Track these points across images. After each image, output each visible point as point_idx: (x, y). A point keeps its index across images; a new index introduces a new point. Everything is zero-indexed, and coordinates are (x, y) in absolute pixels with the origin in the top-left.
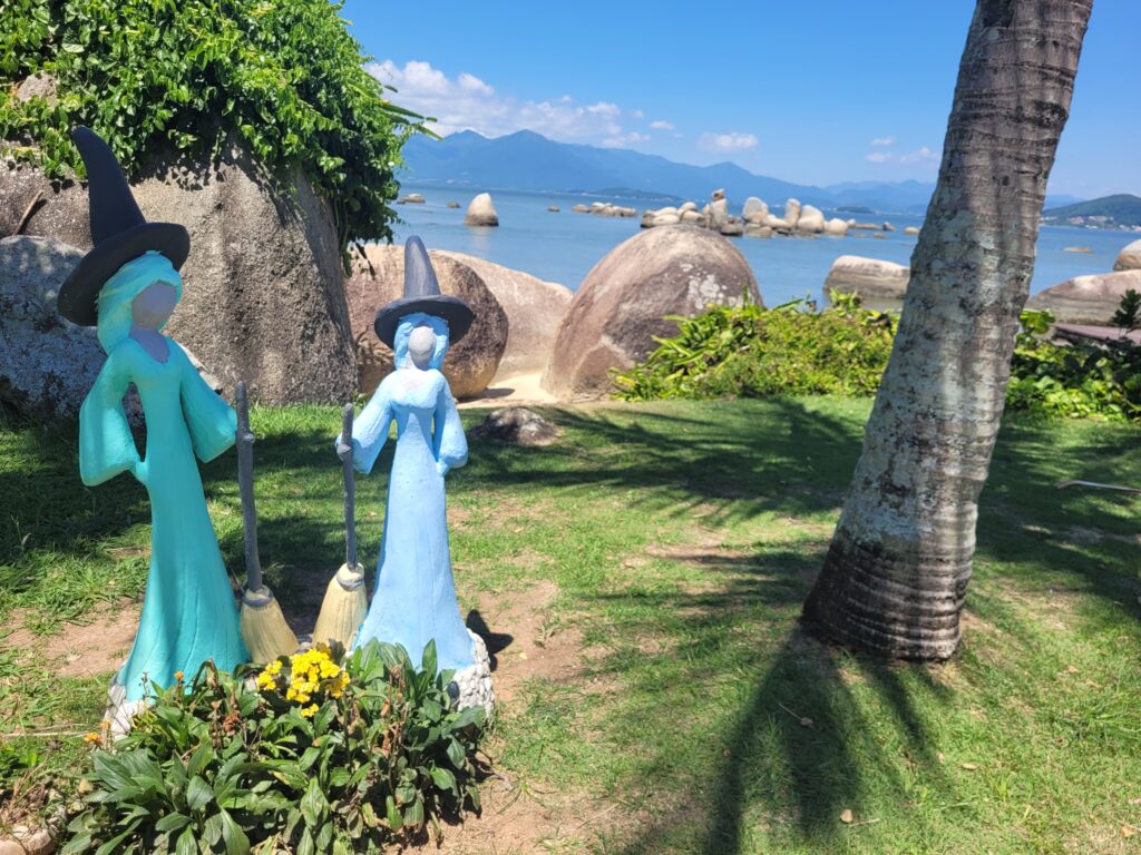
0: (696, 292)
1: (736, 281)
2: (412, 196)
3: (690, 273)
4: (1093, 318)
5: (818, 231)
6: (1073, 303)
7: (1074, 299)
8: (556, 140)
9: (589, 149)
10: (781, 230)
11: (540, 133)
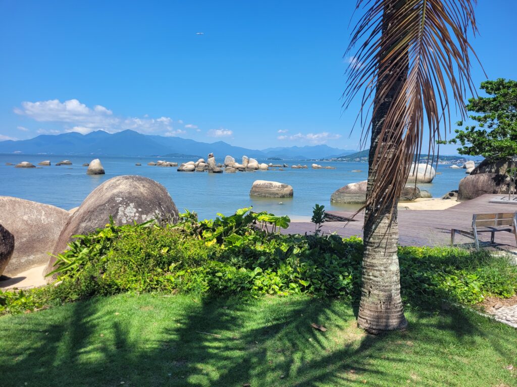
0: (123, 214)
1: (149, 205)
2: (65, 161)
3: (120, 203)
4: (357, 201)
5: (256, 169)
6: (349, 195)
7: (349, 193)
8: (143, 133)
9: (159, 137)
10: (240, 169)
11: (135, 131)
